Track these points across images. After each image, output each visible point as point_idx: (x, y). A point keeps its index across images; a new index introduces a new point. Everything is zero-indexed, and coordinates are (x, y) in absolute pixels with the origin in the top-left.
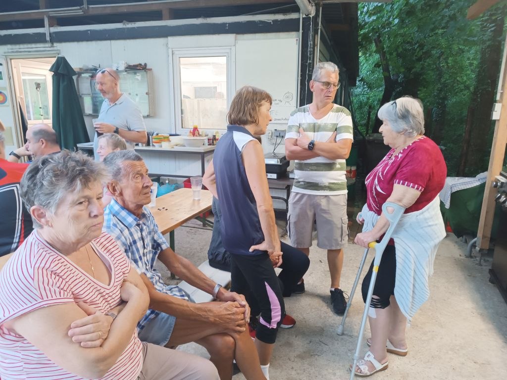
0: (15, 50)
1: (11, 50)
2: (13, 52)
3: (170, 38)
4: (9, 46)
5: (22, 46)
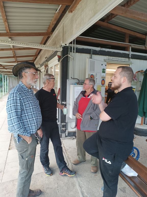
0: (110, 59)
2: (109, 60)
4: (107, 57)
5: (114, 58)
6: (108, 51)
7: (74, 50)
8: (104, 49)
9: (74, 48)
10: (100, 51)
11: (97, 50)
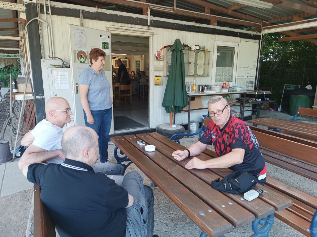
0: (117, 27)
1: (112, 27)
3: (216, 35)
4: (111, 23)
5: (123, 25)
6: (111, 15)
7: (49, 11)
8: (104, 11)
9: (47, 7)
10: (97, 13)
11: (91, 12)
